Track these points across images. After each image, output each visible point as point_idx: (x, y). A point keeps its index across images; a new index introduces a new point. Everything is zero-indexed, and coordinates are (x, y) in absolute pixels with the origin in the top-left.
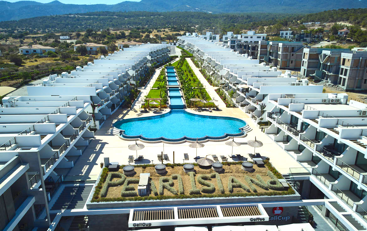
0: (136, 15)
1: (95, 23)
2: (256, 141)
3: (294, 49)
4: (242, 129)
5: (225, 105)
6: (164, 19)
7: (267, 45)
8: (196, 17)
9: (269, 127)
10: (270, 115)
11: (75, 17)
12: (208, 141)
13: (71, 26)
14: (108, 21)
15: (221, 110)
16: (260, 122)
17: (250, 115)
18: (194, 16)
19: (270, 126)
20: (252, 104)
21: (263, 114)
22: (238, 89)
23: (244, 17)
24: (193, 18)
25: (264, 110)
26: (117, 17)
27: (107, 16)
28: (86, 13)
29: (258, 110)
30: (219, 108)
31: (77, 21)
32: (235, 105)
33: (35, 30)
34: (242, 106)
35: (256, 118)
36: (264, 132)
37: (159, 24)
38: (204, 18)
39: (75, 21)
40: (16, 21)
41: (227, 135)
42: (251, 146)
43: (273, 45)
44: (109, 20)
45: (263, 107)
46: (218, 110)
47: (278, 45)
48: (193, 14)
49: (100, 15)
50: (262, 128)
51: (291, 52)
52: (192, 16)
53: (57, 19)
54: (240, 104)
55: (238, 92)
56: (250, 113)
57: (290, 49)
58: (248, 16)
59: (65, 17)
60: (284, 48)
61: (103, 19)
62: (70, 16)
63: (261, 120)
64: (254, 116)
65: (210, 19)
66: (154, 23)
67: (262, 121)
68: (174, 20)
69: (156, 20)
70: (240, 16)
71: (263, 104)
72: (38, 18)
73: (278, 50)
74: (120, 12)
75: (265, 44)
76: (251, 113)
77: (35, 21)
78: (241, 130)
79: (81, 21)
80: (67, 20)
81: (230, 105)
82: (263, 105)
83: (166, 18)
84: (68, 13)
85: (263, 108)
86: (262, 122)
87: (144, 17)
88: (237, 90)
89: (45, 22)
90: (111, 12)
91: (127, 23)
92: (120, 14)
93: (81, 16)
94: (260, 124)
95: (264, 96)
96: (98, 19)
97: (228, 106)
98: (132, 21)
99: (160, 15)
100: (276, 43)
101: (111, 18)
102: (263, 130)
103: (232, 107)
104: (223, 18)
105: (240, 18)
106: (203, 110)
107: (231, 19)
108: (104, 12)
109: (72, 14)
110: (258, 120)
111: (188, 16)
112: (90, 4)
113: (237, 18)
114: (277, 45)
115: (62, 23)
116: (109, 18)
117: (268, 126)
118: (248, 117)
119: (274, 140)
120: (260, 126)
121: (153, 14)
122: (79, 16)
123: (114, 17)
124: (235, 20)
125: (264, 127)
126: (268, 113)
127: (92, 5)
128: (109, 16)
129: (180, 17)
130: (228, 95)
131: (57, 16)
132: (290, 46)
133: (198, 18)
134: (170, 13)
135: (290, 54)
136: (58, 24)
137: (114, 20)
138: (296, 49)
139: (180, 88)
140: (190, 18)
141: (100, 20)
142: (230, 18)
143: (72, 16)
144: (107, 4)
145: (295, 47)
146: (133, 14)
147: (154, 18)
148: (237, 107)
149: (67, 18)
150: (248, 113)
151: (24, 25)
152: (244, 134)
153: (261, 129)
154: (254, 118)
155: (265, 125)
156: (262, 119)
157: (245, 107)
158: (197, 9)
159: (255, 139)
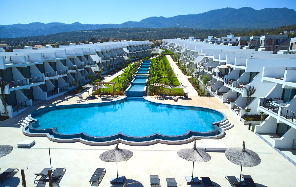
0: (135, 30)
1: (102, 36)
2: (244, 150)
3: (278, 42)
4: (218, 125)
5: (197, 93)
6: (157, 33)
7: (247, 41)
8: (183, 32)
9: (262, 124)
10: (265, 103)
11: (88, 33)
12: (157, 142)
13: (84, 39)
14: (112, 35)
15: (191, 99)
16: (245, 115)
17: (230, 106)
18: (182, 31)
19: (264, 122)
20: (234, 89)
21: (250, 102)
22: (215, 74)
23: (224, 31)
24: (180, 32)
25: (253, 96)
26: (120, 32)
27: (112, 31)
28: (96, 30)
29: (243, 96)
30: (189, 96)
31: (89, 36)
32: (210, 94)
33: (58, 42)
34: (220, 94)
35: (238, 109)
36: (253, 130)
37: (153, 37)
38: (190, 32)
39: (87, 35)
40: (45, 36)
41: (191, 134)
42: (235, 162)
43: (255, 40)
44: (114, 35)
45: (251, 91)
46: (186, 98)
47: (260, 39)
48: (181, 29)
49: (107, 31)
50: (250, 125)
51: (274, 45)
52: (180, 31)
53: (74, 34)
54: (216, 92)
55: (214, 77)
56: (229, 103)
57: (273, 42)
58: (227, 30)
59: (80, 33)
60: (267, 40)
61: (109, 34)
62: (84, 32)
63: (246, 112)
64: (236, 107)
65: (195, 33)
66: (149, 36)
67: (249, 113)
68: (165, 34)
69: (151, 34)
70: (221, 31)
71: (250, 87)
72: (61, 34)
73: (259, 45)
74: (123, 28)
75: (245, 40)
76: (231, 102)
77: (58, 36)
78: (216, 126)
79: (92, 36)
80: (82, 35)
81: (203, 93)
82: (252, 88)
83: (159, 32)
84: (83, 30)
85: (251, 94)
86: (248, 115)
87: (142, 32)
88: (213, 74)
89: (66, 37)
90: (116, 29)
91: (127, 36)
92: (123, 29)
93: (93, 32)
94: (246, 117)
95: (252, 75)
96: (105, 34)
97: (201, 94)
98: (132, 35)
99: (154, 30)
100: (258, 37)
101: (115, 33)
102: (251, 127)
103: (205, 96)
104: (206, 32)
105: (220, 32)
106: (167, 98)
107: (213, 33)
108: (110, 29)
109: (86, 31)
110: (243, 111)
111: (177, 31)
112: (101, 24)
113: (218, 32)
114: (258, 39)
115: (78, 37)
116: (113, 33)
117: (260, 122)
118: (227, 108)
119: (274, 146)
120: (246, 121)
121: (148, 30)
122: (91, 32)
123: (118, 32)
124: (216, 33)
125: (252, 122)
126: (261, 99)
127: (103, 24)
128: (114, 31)
129: (170, 32)
130: (202, 83)
131: (74, 32)
132: (274, 39)
133: (185, 32)
134: (162, 29)
135: (274, 47)
136: (75, 38)
137: (117, 34)
138: (281, 41)
139: (148, 76)
140: (178, 32)
141: (107, 34)
142: (211, 32)
143: (86, 32)
144: (114, 24)
145: (280, 40)
146: (133, 30)
147: (149, 33)
148: (212, 96)
149: (82, 33)
150: (226, 103)
151: (50, 38)
152: (219, 133)
153: (248, 126)
154: (236, 108)
155: (255, 120)
156: (248, 110)
157: (223, 96)
158: (185, 26)
159: (242, 147)
